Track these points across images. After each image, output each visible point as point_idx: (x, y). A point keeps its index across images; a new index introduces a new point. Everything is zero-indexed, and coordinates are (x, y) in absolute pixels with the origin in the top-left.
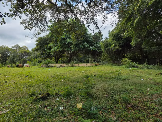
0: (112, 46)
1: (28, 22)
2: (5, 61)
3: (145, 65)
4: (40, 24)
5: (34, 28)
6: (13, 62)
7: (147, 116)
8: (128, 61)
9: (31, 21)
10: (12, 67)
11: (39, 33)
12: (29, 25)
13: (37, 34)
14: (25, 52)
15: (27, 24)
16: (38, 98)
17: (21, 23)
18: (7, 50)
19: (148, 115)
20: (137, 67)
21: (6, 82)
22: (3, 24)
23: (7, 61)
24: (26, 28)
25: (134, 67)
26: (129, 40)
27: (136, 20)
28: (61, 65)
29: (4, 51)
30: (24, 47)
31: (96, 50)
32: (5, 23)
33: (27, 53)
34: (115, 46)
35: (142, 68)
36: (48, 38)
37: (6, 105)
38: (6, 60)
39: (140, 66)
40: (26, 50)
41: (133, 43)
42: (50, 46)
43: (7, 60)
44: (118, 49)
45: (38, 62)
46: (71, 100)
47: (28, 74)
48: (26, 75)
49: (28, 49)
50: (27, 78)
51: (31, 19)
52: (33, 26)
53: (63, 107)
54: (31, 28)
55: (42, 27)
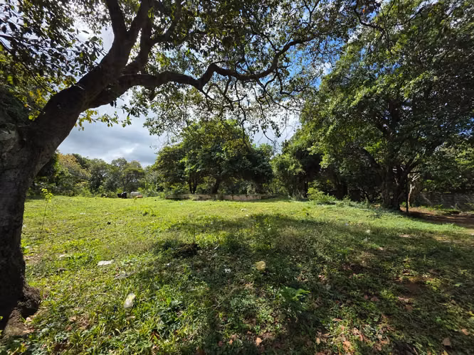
0: (292, 168)
1: (156, 123)
2: (97, 187)
3: (347, 201)
4: (175, 126)
5: (165, 132)
6: (111, 187)
7: (383, 282)
8: (319, 193)
9: (160, 122)
10: (109, 196)
11: (173, 141)
12: (157, 127)
13: (170, 141)
14: (135, 172)
15: (155, 126)
16: (179, 252)
17: (145, 125)
18: (104, 166)
19: (384, 280)
20: (334, 204)
21: (109, 223)
22: (127, 124)
23: (101, 187)
24: (152, 132)
25: (329, 203)
26: (318, 157)
27: (331, 127)
28: (201, 195)
29: (98, 169)
30: (134, 163)
31: (263, 174)
32: (129, 123)
33: (139, 174)
34: (297, 167)
35: (341, 205)
36: (180, 149)
37: (123, 264)
38: (99, 184)
39: (338, 202)
40: (137, 169)
41: (324, 163)
42: (183, 163)
43: (102, 184)
44: (300, 173)
45: (158, 190)
46: (241, 256)
47: (147, 210)
48: (144, 212)
49: (140, 167)
50: (146, 217)
51: (162, 118)
52: (164, 129)
53: (230, 268)
54: (160, 131)
55: (179, 131)
